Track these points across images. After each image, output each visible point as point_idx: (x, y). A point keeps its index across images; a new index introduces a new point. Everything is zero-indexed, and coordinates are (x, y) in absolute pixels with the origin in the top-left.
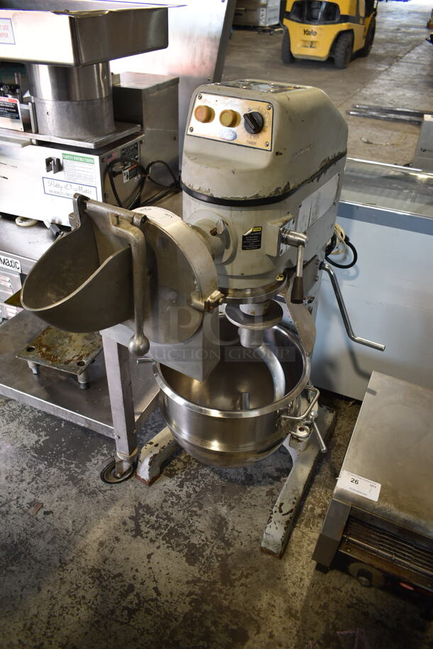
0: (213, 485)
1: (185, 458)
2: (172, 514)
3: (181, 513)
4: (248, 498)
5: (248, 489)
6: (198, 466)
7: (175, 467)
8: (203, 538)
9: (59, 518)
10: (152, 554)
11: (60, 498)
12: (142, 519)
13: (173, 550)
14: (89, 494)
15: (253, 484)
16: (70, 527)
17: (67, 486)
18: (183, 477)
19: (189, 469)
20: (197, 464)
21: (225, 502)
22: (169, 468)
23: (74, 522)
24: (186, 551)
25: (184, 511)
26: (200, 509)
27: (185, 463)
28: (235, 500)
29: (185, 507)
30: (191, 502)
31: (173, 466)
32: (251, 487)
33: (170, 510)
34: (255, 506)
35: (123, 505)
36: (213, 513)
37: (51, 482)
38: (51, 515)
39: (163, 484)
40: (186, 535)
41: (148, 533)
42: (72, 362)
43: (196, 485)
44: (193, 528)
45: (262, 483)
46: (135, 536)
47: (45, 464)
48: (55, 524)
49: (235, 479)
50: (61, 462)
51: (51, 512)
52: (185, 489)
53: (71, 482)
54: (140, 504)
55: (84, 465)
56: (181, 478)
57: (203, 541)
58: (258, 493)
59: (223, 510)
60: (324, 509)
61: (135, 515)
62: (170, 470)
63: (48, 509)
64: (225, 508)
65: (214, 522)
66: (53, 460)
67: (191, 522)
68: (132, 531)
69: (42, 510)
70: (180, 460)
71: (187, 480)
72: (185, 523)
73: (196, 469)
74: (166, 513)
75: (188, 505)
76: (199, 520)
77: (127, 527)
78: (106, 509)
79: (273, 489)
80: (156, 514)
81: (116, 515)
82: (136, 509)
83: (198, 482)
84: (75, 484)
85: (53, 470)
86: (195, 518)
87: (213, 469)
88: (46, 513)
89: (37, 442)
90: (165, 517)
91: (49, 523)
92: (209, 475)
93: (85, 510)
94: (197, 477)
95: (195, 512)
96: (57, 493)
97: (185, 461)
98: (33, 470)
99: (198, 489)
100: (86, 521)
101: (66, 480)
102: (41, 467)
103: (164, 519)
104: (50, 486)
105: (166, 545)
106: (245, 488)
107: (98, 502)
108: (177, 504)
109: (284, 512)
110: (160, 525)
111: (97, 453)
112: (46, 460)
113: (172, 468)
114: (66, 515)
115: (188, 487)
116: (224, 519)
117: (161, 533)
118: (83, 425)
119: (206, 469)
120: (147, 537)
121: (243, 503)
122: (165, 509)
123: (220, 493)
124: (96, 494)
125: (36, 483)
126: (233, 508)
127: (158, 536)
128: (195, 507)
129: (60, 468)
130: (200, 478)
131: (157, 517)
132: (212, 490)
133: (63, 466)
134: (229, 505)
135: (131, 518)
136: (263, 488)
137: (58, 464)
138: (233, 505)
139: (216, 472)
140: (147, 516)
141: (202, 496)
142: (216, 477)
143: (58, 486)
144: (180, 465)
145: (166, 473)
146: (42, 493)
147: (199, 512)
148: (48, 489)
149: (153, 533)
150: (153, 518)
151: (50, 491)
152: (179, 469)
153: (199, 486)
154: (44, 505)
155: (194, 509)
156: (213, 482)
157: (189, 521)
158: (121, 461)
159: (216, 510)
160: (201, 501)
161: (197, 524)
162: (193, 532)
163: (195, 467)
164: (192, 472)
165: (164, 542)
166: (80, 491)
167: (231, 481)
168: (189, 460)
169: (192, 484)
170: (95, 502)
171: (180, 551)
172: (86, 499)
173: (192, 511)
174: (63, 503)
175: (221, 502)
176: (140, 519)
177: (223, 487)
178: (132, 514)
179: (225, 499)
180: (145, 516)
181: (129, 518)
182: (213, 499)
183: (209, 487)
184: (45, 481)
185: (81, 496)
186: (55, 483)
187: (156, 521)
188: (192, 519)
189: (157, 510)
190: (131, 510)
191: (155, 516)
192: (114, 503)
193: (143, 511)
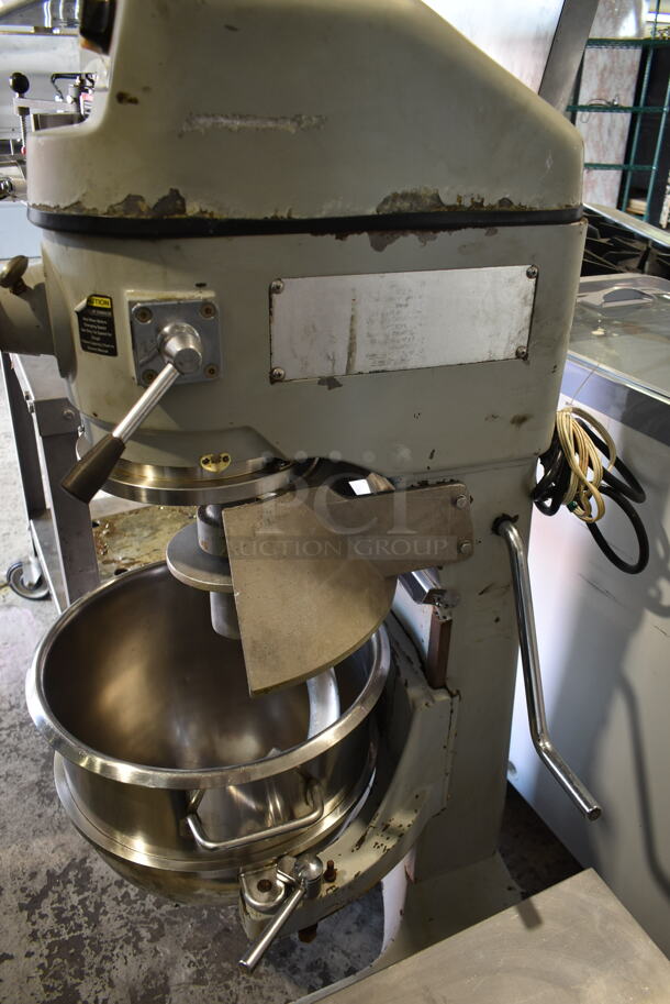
2: (106, 913)
3: (120, 923)
4: (244, 984)
8: (101, 996)
10: (11, 957)
12: (59, 889)
13: (42, 977)
14: (43, 795)
15: (278, 965)
17: (32, 763)
21: (200, 962)
24: (55, 995)
25: (126, 924)
26: (154, 939)
28: (221, 970)
29: (132, 918)
30: (152, 915)
32: (271, 968)
33: (109, 904)
35: (63, 845)
36: (162, 965)
37: (23, 745)
40: (86, 969)
41: (43, 916)
42: (113, 564)
44: (107, 965)
45: (297, 977)
46: (22, 907)
53: (43, 761)
54: (84, 860)
58: (271, 989)
59: (182, 974)
61: (59, 871)
64: (189, 971)
65: (147, 981)
67: (117, 951)
68: (28, 896)
72: (104, 946)
74: (99, 905)
75: (142, 917)
76: (130, 958)
77: (29, 883)
78: (37, 833)
80: (86, 894)
81: (38, 852)
82: (69, 865)
86: (129, 949)
90: (91, 910)
93: (15, 815)
95: (140, 939)
96: (14, 765)
103: (86, 914)
104: (17, 750)
105: (43, 960)
107: (40, 816)
108: (130, 903)
110: (72, 918)
116: (167, 991)
117: (58, 934)
120: (34, 924)
121: (227, 987)
122: (105, 897)
123: (210, 936)
124: (52, 800)
125: (9, 735)
126: (203, 982)
127: (49, 936)
128: (150, 930)
131: (82, 902)
132: (203, 922)
134: (200, 973)
135: (50, 875)
138: (208, 976)
140: (71, 888)
141: (179, 919)
143: (25, 757)
147: (144, 945)
148: (11, 751)
149: (50, 923)
150: (75, 899)
151: (9, 757)
155: (144, 933)
157: (114, 948)
159: (172, 963)
160: (166, 927)
161: (119, 963)
162: (100, 971)
165: (46, 952)
166: (38, 784)
170: (38, 812)
171: (48, 989)
172: (33, 799)
173: (136, 934)
175: (195, 955)
176: (58, 885)
177: (227, 930)
178: (57, 869)
179: (207, 954)
180: (68, 885)
181: (48, 871)
182: (189, 940)
183: (205, 912)
184: (19, 739)
185: (32, 790)
186: (27, 749)
187: (73, 907)
188: (121, 948)
189: (95, 890)
190: (63, 860)
191: (81, 897)
192: (55, 832)
193: (76, 876)
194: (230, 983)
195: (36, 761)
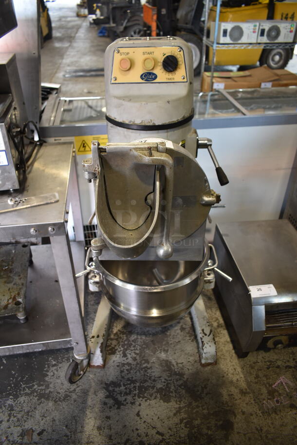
0: (145, 343)
1: (114, 336)
2: (132, 378)
3: (138, 373)
4: (171, 339)
5: (168, 334)
6: (126, 336)
7: (112, 346)
8: (163, 380)
9: (54, 431)
10: (139, 412)
11: (44, 416)
12: (115, 393)
13: (150, 400)
14: (64, 400)
15: (169, 329)
16: (67, 432)
17: (42, 404)
18: (122, 349)
19: (122, 342)
20: (125, 335)
21: (161, 350)
22: (108, 349)
23: (66, 426)
24: (158, 396)
25: (139, 371)
26: (148, 363)
27: (117, 339)
28: (165, 345)
29: (138, 368)
30: (139, 362)
31: (110, 346)
32: (169, 331)
33: (130, 376)
34: (179, 342)
35: (95, 392)
36: (158, 361)
37: (26, 409)
38: (45, 433)
39: (112, 361)
40: (152, 385)
41: (126, 400)
42: (10, 306)
43: (134, 350)
44: (153, 378)
45: (174, 325)
46: (119, 408)
47: (11, 399)
48: (53, 437)
49: (156, 332)
50: (24, 389)
51: (43, 431)
52: (129, 356)
53: (43, 399)
54: (106, 384)
55: (44, 381)
56: (121, 350)
57: (165, 382)
58: (175, 333)
59: (163, 355)
60: (217, 321)
61: (108, 393)
62: (110, 350)
63: (39, 430)
64: (163, 353)
65: (162, 366)
66: (16, 392)
67: (148, 375)
68: (114, 406)
69: (35, 434)
70: (112, 339)
71: (126, 350)
72: (146, 379)
73: (127, 339)
74: (128, 380)
75: (138, 366)
76: (152, 371)
77: (108, 405)
78: (84, 402)
79: (182, 326)
80: (122, 384)
81: (94, 402)
82: (106, 390)
83: (134, 347)
84: (48, 399)
85: (22, 399)
86: (149, 371)
87: (138, 334)
88: (39, 434)
90: (129, 382)
91: (48, 439)
92: (137, 338)
94: (132, 344)
95: (146, 367)
96: (37, 414)
97: (116, 337)
98: (4, 409)
99: (137, 352)
100: (76, 420)
101: (38, 400)
102: (10, 402)
103: (130, 384)
104: (28, 412)
105: (144, 400)
106: (166, 334)
107: (75, 401)
108: (131, 369)
109: (208, 334)
110: (130, 390)
111: (49, 367)
112: (10, 394)
113: (110, 348)
114: (57, 425)
115: (130, 354)
116: (167, 361)
117: (135, 395)
118: (40, 350)
119: (133, 336)
120: (127, 403)
121: (171, 344)
122: (125, 377)
123: (153, 346)
124: (69, 396)
125: (15, 417)
127: (135, 398)
128: (144, 364)
129: (27, 394)
130: (133, 343)
131: (124, 385)
132: (147, 347)
133: (27, 391)
134: (164, 350)
136: (176, 328)
137: (22, 392)
138: (166, 348)
139: (141, 335)
140: (117, 389)
141: (143, 354)
142: (144, 337)
143: (35, 408)
144: (114, 343)
145: (109, 353)
146: (25, 421)
147: (149, 366)
148: (28, 415)
149: (129, 398)
150: (123, 388)
151: (31, 416)
152: (115, 346)
153: (137, 349)
154: (34, 429)
155: (144, 366)
156: (144, 342)
158: (82, 361)
159: (158, 358)
160: (145, 358)
161: (153, 374)
162: (154, 381)
163: (125, 338)
164: (126, 343)
165: (141, 399)
166: (56, 402)
167: (154, 334)
168: (118, 336)
169: (132, 350)
170: (72, 402)
171: (155, 398)
172: (64, 404)
173: (145, 368)
174: (48, 418)
175: (158, 351)
176: (113, 394)
177: (152, 341)
178: (106, 394)
179: (159, 348)
180: (115, 390)
181: (105, 398)
182: (152, 352)
183: (144, 346)
184: (21, 411)
185: (59, 404)
186: (31, 407)
187: (126, 389)
188: (148, 373)
189: (121, 381)
190: (103, 392)
191: (122, 386)
192: (87, 395)
193: (112, 387)
194: (170, 343)
195: (40, 403)
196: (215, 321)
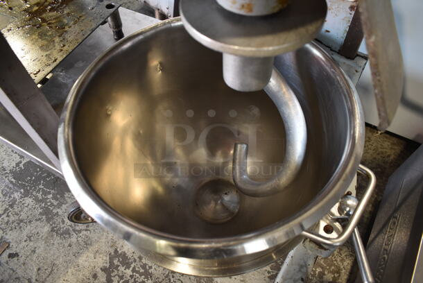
2: (151, 267)
9: (24, 264)
11: (30, 237)
12: (116, 272)
16: (34, 277)
17: (38, 222)
23: (39, 269)
35: (97, 252)
37: (23, 216)
38: (15, 259)
47: (21, 193)
48: (18, 271)
50: (38, 191)
51: (16, 255)
53: (44, 217)
54: (116, 251)
55: (62, 196)
61: (108, 265)
63: (13, 251)
66: (31, 189)
69: (8, 252)
74: (144, 266)
77: (96, 281)
78: (77, 255)
80: (132, 266)
81: (86, 264)
82: (110, 258)
84: (48, 220)
85: (29, 201)
88: (11, 256)
89: (18, 164)
90: (142, 271)
91: (12, 269)
93: (54, 254)
96: (27, 230)
98: (8, 198)
100: (52, 270)
101: (41, 214)
102: (17, 195)
103: (141, 274)
104: (22, 221)
107: (70, 245)
112: (23, 186)
114: (32, 260)
124: (69, 234)
125: (8, 216)
129: (37, 199)
131: (134, 270)
133: (40, 195)
135: (104, 269)
137: (34, 193)
140: (122, 268)
143: (30, 222)
146: (11, 230)
148: (19, 224)
150: (129, 272)
151: (20, 228)
154: (11, 244)
157: (170, 280)
166: (53, 230)
170: (66, 245)
172: (57, 240)
174: (31, 244)
176: (113, 271)
178: (105, 264)
180: (119, 268)
181: (101, 269)
184: (17, 214)
185: (52, 236)
186: (28, 217)
187: (131, 276)
188: (173, 277)
189: (135, 261)
190: (105, 258)
191: (131, 269)
192: (87, 248)
193: (119, 261)
195: (40, 219)
196: (333, 272)
